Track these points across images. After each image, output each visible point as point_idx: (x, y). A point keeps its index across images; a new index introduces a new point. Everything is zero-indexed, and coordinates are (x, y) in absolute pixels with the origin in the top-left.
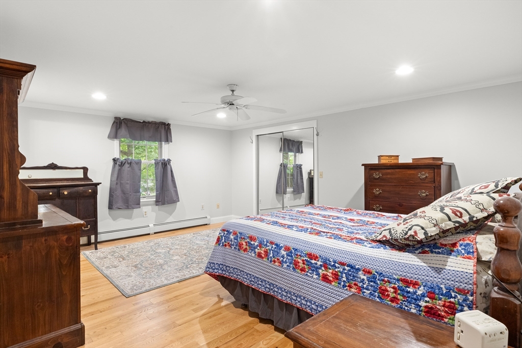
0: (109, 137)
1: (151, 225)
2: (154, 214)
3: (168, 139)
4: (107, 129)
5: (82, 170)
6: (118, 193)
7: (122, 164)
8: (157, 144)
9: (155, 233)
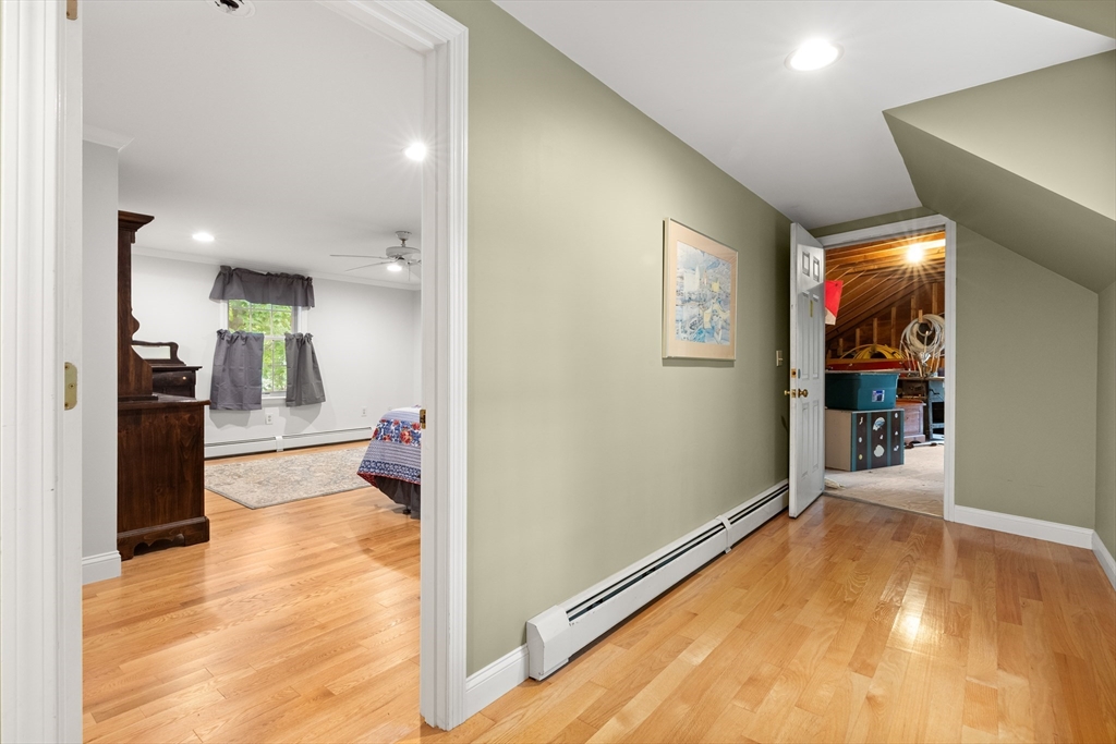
0: (212, 297)
1: (279, 438)
2: (284, 420)
3: (308, 301)
4: (208, 284)
5: (168, 348)
6: (226, 384)
7: (232, 340)
8: (288, 309)
9: (285, 450)
